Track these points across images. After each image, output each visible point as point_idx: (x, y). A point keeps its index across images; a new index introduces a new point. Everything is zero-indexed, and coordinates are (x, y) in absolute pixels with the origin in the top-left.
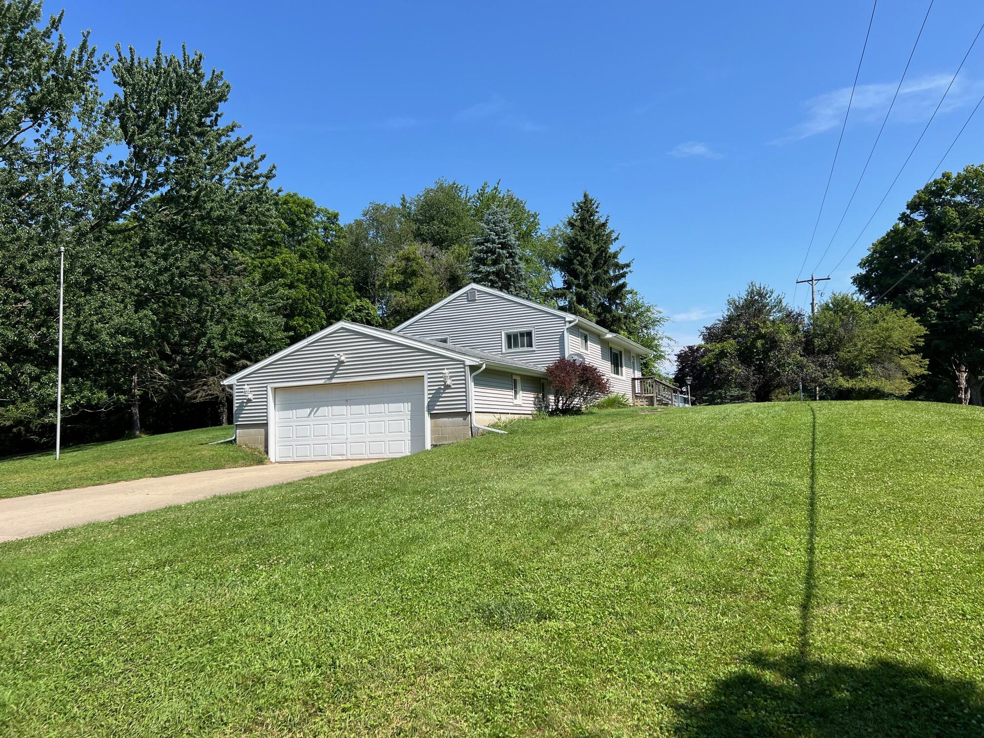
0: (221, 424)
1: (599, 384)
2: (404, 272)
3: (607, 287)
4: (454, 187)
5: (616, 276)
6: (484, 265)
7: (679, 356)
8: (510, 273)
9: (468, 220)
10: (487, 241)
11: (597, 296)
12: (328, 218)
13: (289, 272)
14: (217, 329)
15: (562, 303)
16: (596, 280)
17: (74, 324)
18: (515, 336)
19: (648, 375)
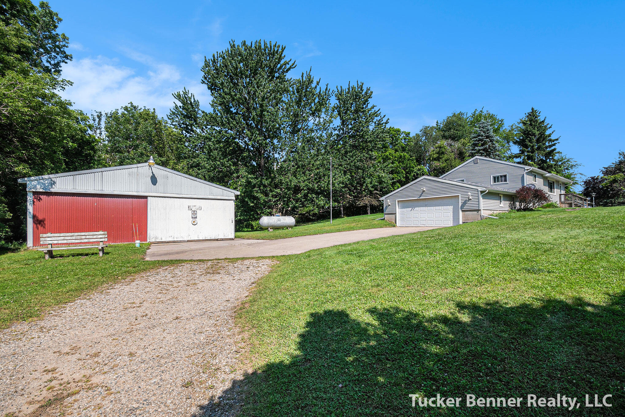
0: (367, 214)
1: (544, 197)
2: (438, 153)
3: (544, 151)
4: (461, 114)
5: (550, 145)
6: (477, 146)
7: (585, 182)
8: (490, 149)
9: (468, 127)
10: (479, 136)
11: (539, 156)
12: (406, 135)
13: (391, 157)
14: (369, 180)
15: (518, 160)
16: (539, 148)
17: (327, 181)
18: (498, 177)
19: (568, 193)
